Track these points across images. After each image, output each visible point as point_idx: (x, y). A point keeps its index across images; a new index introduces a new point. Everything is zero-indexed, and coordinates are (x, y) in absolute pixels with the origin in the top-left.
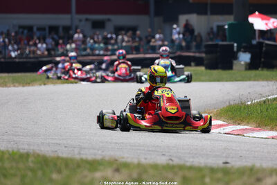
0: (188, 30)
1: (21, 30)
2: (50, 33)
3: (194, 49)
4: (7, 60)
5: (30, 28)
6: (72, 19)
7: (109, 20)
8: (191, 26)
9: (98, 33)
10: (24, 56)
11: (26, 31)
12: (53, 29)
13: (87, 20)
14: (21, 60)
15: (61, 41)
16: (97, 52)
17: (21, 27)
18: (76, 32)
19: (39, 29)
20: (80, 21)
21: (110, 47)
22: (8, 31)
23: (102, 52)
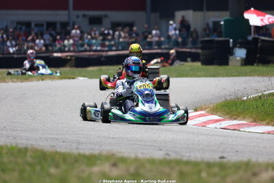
0: (184, 26)
1: (19, 26)
2: (47, 29)
3: (190, 45)
4: (5, 56)
5: (28, 25)
6: (69, 15)
7: (106, 16)
8: (187, 22)
9: (95, 29)
10: (22, 52)
11: (24, 28)
12: (51, 25)
13: (84, 16)
14: (20, 56)
15: (58, 37)
16: (95, 48)
17: (18, 23)
18: (73, 28)
19: (36, 25)
20: (78, 17)
21: (107, 43)
22: (6, 27)
23: (99, 48)
